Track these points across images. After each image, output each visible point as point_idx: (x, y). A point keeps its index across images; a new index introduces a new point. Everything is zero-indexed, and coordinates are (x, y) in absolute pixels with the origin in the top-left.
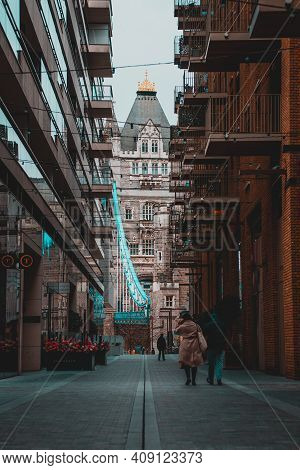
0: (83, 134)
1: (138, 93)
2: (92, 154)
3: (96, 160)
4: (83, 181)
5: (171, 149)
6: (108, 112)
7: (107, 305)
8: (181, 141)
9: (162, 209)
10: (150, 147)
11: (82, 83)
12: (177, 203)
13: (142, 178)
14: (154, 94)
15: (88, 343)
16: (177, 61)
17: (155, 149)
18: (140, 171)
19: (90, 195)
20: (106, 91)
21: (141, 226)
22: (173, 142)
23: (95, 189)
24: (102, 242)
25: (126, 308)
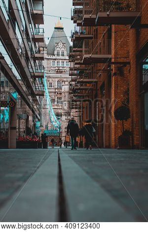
0: (31, 50)
1: (55, 28)
2: (35, 59)
3: (37, 61)
4: (31, 70)
5: (70, 56)
6: (42, 40)
7: (41, 126)
8: (74, 53)
9: (66, 83)
10: (60, 53)
11: (31, 27)
12: (72, 81)
13: (57, 68)
14: (62, 29)
15: (35, 138)
16: (72, 19)
17: (63, 55)
18: (56, 65)
19: (34, 77)
20: (41, 31)
21: (57, 91)
22: (70, 54)
23: (36, 74)
24: (39, 98)
25: (49, 128)
